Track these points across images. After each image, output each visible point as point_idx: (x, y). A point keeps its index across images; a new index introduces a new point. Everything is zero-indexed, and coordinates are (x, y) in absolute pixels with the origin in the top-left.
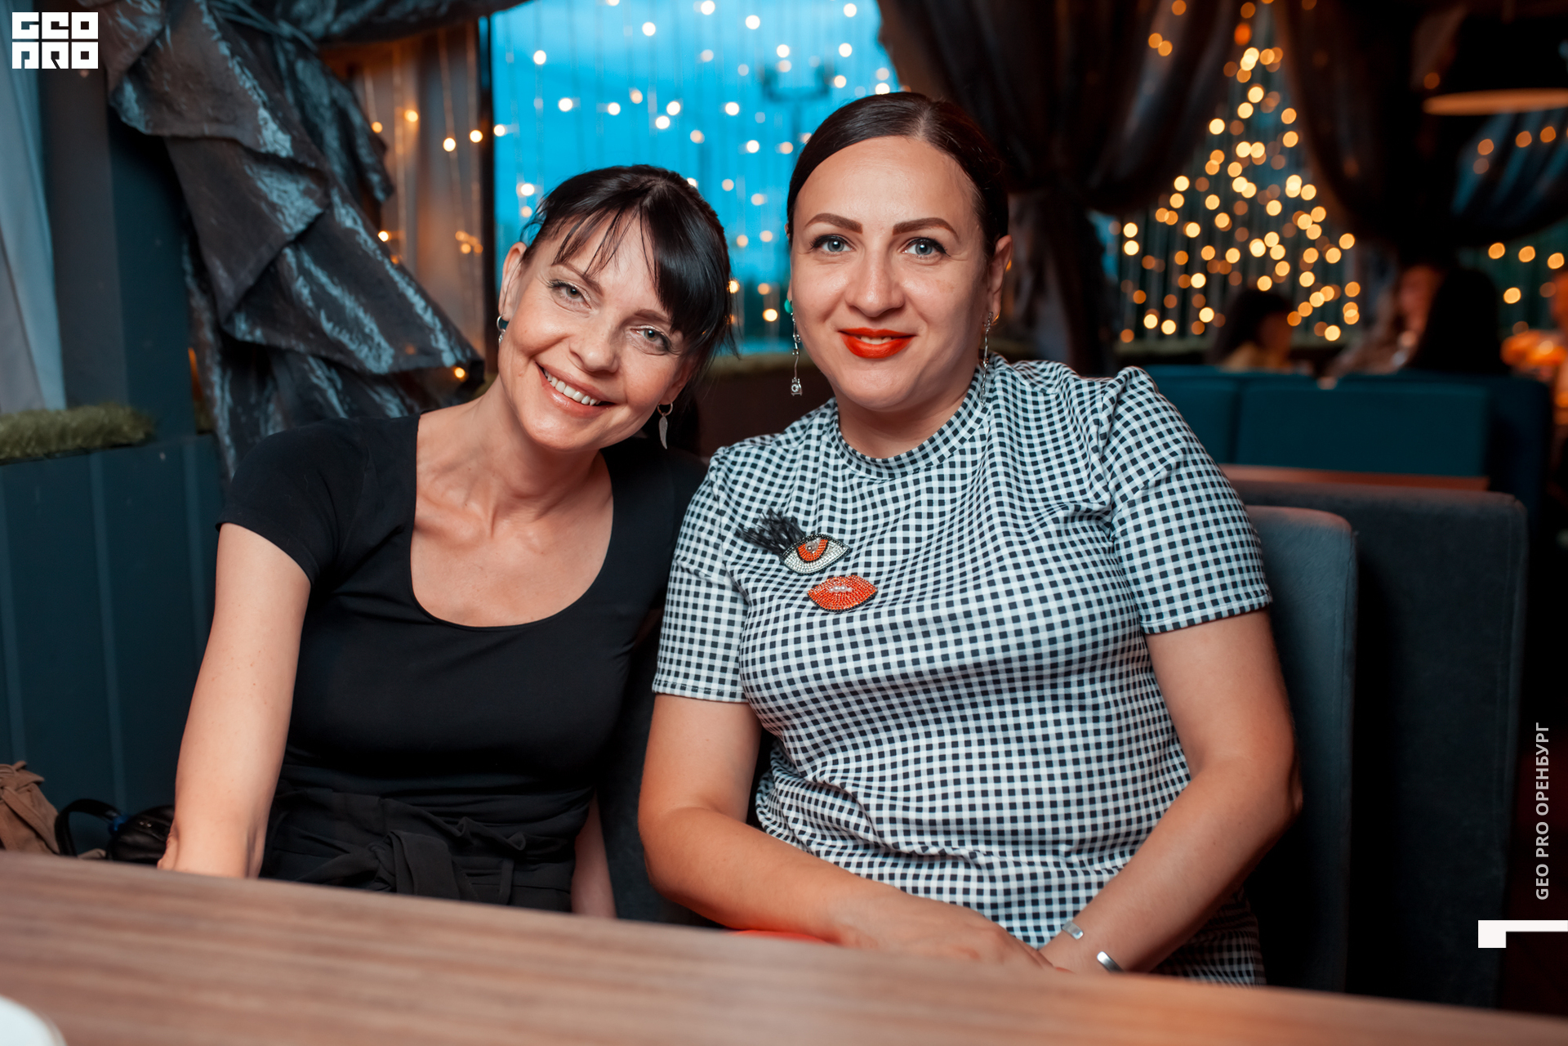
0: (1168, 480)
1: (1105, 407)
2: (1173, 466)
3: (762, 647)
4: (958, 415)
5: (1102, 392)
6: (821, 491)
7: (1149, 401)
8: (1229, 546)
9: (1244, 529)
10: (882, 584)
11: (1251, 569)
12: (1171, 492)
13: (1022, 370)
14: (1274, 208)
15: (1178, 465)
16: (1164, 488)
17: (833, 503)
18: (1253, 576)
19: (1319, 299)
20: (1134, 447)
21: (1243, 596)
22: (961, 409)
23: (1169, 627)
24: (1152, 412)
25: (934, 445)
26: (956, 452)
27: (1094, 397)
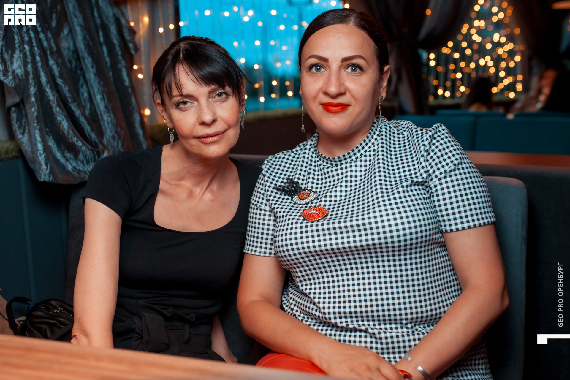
0: (454, 170)
1: (427, 139)
2: (457, 164)
3: (282, 235)
4: (365, 141)
5: (426, 133)
6: (309, 171)
7: (446, 137)
8: (479, 197)
9: (485, 191)
10: (331, 210)
11: (488, 207)
12: (456, 175)
13: (394, 124)
14: (489, 46)
15: (458, 164)
16: (453, 173)
17: (314, 176)
18: (489, 210)
19: (506, 82)
20: (440, 156)
21: (485, 218)
22: (366, 139)
23: (454, 230)
24: (447, 142)
25: (354, 152)
26: (363, 156)
27: (423, 135)
